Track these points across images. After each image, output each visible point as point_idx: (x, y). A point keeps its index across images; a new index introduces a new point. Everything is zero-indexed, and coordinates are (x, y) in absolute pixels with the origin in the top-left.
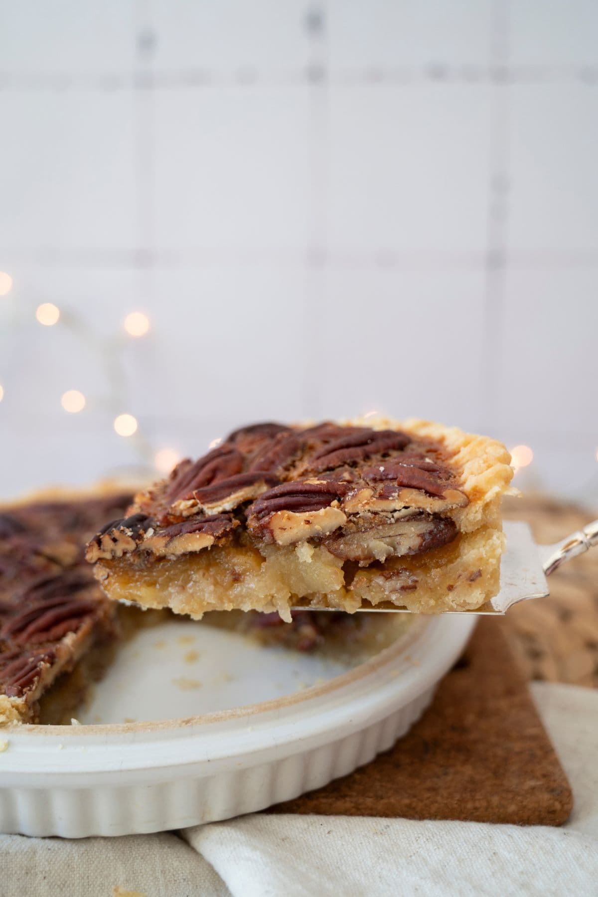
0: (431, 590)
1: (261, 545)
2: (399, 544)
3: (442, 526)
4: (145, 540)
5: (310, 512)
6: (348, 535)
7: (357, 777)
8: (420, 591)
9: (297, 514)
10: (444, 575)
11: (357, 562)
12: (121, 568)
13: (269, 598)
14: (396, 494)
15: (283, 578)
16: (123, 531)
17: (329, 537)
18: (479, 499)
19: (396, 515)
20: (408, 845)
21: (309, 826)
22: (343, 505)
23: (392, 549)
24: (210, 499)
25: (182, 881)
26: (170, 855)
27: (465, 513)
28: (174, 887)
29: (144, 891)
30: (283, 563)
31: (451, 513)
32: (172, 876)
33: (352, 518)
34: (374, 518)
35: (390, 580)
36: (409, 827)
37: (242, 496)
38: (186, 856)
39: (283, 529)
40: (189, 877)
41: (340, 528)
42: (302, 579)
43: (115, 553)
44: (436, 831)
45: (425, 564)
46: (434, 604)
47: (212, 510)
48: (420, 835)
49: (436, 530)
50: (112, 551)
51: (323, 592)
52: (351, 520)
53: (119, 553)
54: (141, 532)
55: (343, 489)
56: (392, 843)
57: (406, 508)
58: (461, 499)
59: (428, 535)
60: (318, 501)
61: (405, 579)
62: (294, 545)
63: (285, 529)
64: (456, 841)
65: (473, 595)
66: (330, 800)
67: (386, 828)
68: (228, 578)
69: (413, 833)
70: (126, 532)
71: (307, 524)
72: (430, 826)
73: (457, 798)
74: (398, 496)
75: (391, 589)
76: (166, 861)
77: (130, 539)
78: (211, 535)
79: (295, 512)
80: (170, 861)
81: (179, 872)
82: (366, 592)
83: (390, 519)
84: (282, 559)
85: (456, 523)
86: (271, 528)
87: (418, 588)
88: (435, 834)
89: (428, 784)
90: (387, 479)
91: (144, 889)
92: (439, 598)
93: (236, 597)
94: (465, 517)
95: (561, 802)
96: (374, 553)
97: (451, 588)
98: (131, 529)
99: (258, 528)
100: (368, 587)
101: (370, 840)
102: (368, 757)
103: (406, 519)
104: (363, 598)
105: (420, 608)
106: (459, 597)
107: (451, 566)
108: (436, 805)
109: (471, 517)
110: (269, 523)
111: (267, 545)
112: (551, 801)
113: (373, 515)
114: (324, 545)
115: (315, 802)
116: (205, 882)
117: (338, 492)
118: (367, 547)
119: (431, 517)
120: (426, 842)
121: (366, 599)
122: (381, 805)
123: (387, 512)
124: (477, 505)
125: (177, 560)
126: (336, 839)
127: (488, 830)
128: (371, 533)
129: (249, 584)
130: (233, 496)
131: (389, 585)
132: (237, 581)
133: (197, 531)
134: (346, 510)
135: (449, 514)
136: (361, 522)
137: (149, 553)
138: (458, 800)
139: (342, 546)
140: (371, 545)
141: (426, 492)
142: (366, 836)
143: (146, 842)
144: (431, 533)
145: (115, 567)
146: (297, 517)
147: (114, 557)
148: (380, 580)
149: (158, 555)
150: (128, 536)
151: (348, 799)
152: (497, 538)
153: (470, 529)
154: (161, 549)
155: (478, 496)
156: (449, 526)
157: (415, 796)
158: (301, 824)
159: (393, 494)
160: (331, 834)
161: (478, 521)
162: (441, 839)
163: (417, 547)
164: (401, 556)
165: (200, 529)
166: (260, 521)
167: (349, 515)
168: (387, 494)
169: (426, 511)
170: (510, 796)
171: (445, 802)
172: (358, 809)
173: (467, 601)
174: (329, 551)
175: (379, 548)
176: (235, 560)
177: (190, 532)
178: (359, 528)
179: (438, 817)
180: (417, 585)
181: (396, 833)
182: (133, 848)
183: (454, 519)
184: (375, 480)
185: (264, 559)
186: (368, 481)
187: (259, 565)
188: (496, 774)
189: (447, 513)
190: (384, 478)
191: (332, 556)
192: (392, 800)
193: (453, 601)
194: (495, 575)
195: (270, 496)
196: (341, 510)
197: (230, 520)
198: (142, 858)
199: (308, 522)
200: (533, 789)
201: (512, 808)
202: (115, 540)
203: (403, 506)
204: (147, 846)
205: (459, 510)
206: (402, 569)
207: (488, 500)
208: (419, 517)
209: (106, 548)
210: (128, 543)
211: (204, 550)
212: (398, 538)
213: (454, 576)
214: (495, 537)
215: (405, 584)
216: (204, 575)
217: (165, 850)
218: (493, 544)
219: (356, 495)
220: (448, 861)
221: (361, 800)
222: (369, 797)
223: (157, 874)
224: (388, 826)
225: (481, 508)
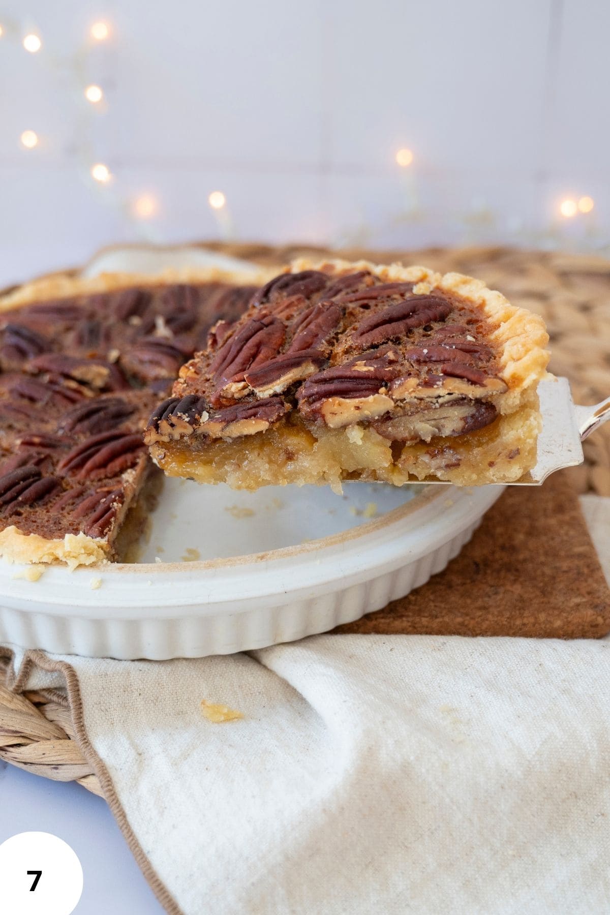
0: (473, 467)
1: (313, 428)
2: (443, 426)
3: (483, 410)
4: (202, 425)
5: (360, 399)
6: (396, 418)
7: (412, 598)
8: (462, 468)
9: (348, 401)
10: (485, 453)
11: (404, 442)
12: (178, 449)
13: (322, 474)
14: (440, 383)
15: (335, 456)
16: (180, 417)
17: (377, 421)
18: (518, 386)
19: (440, 400)
20: (463, 659)
21: (372, 645)
22: (390, 392)
23: (437, 430)
24: (260, 382)
25: (258, 694)
26: (244, 672)
27: (504, 398)
28: (251, 700)
29: (225, 703)
30: (335, 443)
31: (491, 397)
32: (249, 691)
33: (399, 403)
34: (420, 403)
35: (435, 458)
36: (463, 644)
37: (290, 378)
38: (259, 673)
39: (334, 414)
40: (263, 690)
41: (388, 412)
42: (352, 457)
43: (172, 437)
44: (488, 646)
45: (468, 441)
46: (476, 478)
47: (264, 393)
48: (474, 651)
49: (477, 414)
50: (170, 435)
51: (373, 469)
52: (398, 405)
53: (177, 437)
54: (197, 416)
55: (389, 375)
56: (449, 658)
57: (449, 394)
58: (501, 386)
59: (470, 418)
60: (367, 388)
61: (449, 456)
62: (344, 427)
63: (336, 414)
64: (506, 655)
65: (512, 470)
66: (388, 621)
67: (443, 645)
68: (283, 457)
69: (468, 648)
70: (183, 418)
71: (357, 409)
72: (482, 641)
73: (507, 616)
74: (443, 384)
75: (436, 467)
76: (241, 678)
77: (187, 424)
78: (266, 421)
79: (344, 398)
80: (246, 677)
81: (255, 687)
82: (412, 469)
83: (435, 404)
84: (333, 440)
85: (496, 407)
86: (323, 413)
87: (461, 465)
88: (488, 649)
89: (480, 603)
90: (431, 361)
91: (225, 701)
92: (480, 473)
93: (291, 473)
94: (505, 401)
95: (603, 617)
96: (420, 434)
97: (491, 464)
98: (187, 414)
99: (310, 412)
100: (415, 464)
101: (429, 656)
102: (423, 579)
103: (450, 404)
104: (410, 473)
105: (464, 482)
106: (499, 472)
107: (491, 445)
108: (487, 622)
109: (510, 402)
110: (321, 409)
111: (319, 427)
112: (594, 617)
113: (419, 401)
114: (373, 427)
115: (374, 622)
116: (277, 694)
117: (385, 379)
118: (414, 428)
119: (473, 402)
120: (480, 657)
121: (413, 475)
122: (435, 624)
123: (432, 398)
124: (515, 392)
125: (233, 442)
126: (398, 656)
127: (534, 645)
128: (417, 416)
129: (302, 463)
130: (282, 379)
131: (435, 463)
132: (291, 459)
133: (253, 417)
134: (394, 397)
135: (489, 399)
136: (408, 407)
137: (205, 436)
138: (508, 618)
139: (390, 429)
140: (416, 428)
141: (469, 380)
142: (425, 652)
143: (223, 661)
144: (473, 416)
145: (173, 448)
146: (347, 403)
147: (171, 440)
148: (426, 459)
149: (214, 437)
150: (186, 421)
151: (404, 619)
152: (534, 418)
153: (509, 411)
154: (217, 433)
155: (516, 383)
156: (489, 409)
157: (467, 615)
158: (365, 643)
159: (438, 383)
160: (393, 651)
161: (516, 405)
162: (493, 653)
163: (461, 429)
164: (446, 437)
165: (255, 415)
166: (312, 405)
167: (396, 401)
168: (431, 382)
169: (468, 397)
170: (556, 612)
171: (496, 619)
172: (414, 627)
173: (507, 476)
174: (378, 433)
175: (425, 429)
176: (289, 441)
177: (246, 418)
178: (405, 412)
179: (489, 633)
180: (461, 463)
181: (452, 649)
182: (212, 667)
183: (494, 403)
184: (418, 362)
185: (316, 440)
186: (412, 363)
187: (312, 444)
188: (544, 593)
189: (487, 398)
190: (427, 360)
191: (381, 437)
192: (446, 619)
193: (493, 475)
194: (533, 452)
195: (319, 379)
196: (389, 397)
197: (282, 404)
198: (221, 676)
199: (358, 408)
200: (578, 605)
201: (558, 623)
202: (172, 425)
203: (447, 393)
204: (224, 665)
205: (499, 395)
206: (447, 447)
207: (526, 387)
208: (461, 402)
209: (163, 432)
210: (185, 428)
211: (260, 433)
212: (443, 421)
213: (494, 454)
214: (532, 419)
215: (450, 463)
216: (259, 454)
217: (240, 668)
218: (530, 424)
219: (403, 383)
220: (499, 672)
221: (417, 619)
222: (424, 617)
223: (235, 689)
224: (445, 643)
225: (519, 394)
